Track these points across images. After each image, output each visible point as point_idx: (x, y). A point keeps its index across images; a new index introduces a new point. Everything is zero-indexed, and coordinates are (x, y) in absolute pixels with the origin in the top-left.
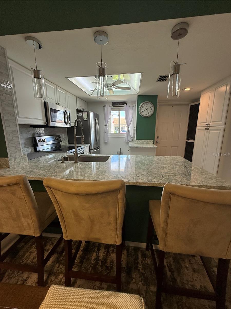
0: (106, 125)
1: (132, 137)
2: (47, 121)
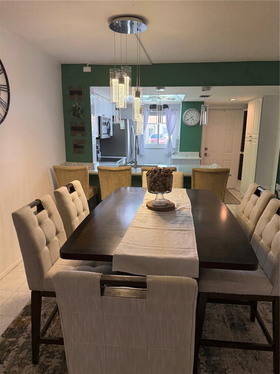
1: (174, 149)
2: (99, 133)
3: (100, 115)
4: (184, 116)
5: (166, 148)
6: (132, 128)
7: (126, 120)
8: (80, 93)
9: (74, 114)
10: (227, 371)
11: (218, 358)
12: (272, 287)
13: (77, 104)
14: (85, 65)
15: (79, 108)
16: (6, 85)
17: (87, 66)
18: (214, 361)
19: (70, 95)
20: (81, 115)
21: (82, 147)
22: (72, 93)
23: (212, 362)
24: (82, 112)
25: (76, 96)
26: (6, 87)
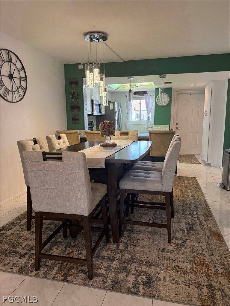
0: (128, 113)
1: (152, 124)
2: (92, 111)
3: (92, 99)
4: (157, 99)
5: (145, 123)
6: (119, 109)
7: (115, 103)
8: (76, 83)
9: (72, 97)
10: (138, 240)
11: (136, 235)
12: (162, 186)
13: (75, 91)
14: (80, 64)
15: (76, 93)
16: (25, 77)
17: (81, 65)
18: (132, 236)
19: (70, 84)
20: (77, 98)
21: (78, 120)
22: (71, 83)
23: (131, 236)
24: (78, 96)
25: (74, 85)
26: (25, 79)
